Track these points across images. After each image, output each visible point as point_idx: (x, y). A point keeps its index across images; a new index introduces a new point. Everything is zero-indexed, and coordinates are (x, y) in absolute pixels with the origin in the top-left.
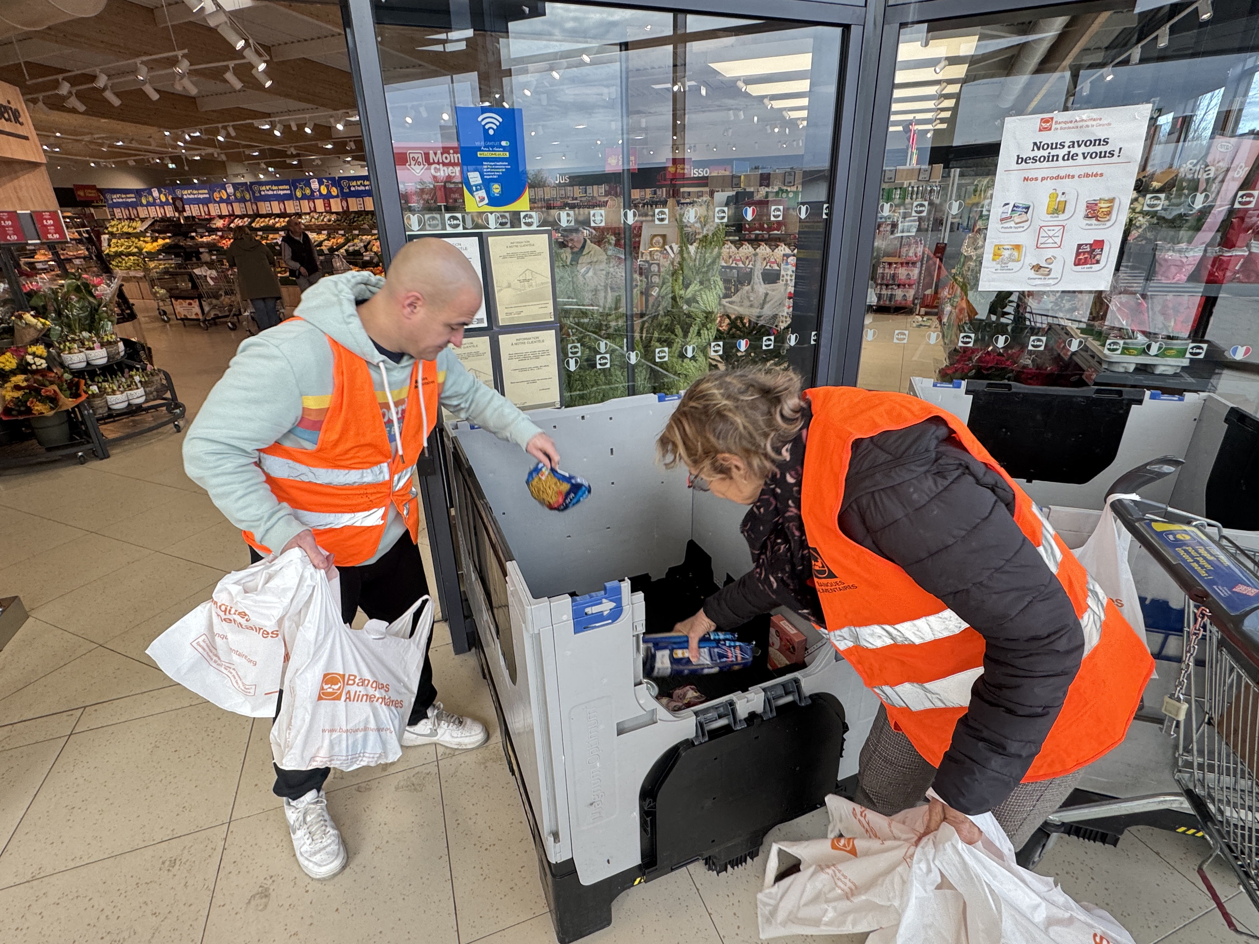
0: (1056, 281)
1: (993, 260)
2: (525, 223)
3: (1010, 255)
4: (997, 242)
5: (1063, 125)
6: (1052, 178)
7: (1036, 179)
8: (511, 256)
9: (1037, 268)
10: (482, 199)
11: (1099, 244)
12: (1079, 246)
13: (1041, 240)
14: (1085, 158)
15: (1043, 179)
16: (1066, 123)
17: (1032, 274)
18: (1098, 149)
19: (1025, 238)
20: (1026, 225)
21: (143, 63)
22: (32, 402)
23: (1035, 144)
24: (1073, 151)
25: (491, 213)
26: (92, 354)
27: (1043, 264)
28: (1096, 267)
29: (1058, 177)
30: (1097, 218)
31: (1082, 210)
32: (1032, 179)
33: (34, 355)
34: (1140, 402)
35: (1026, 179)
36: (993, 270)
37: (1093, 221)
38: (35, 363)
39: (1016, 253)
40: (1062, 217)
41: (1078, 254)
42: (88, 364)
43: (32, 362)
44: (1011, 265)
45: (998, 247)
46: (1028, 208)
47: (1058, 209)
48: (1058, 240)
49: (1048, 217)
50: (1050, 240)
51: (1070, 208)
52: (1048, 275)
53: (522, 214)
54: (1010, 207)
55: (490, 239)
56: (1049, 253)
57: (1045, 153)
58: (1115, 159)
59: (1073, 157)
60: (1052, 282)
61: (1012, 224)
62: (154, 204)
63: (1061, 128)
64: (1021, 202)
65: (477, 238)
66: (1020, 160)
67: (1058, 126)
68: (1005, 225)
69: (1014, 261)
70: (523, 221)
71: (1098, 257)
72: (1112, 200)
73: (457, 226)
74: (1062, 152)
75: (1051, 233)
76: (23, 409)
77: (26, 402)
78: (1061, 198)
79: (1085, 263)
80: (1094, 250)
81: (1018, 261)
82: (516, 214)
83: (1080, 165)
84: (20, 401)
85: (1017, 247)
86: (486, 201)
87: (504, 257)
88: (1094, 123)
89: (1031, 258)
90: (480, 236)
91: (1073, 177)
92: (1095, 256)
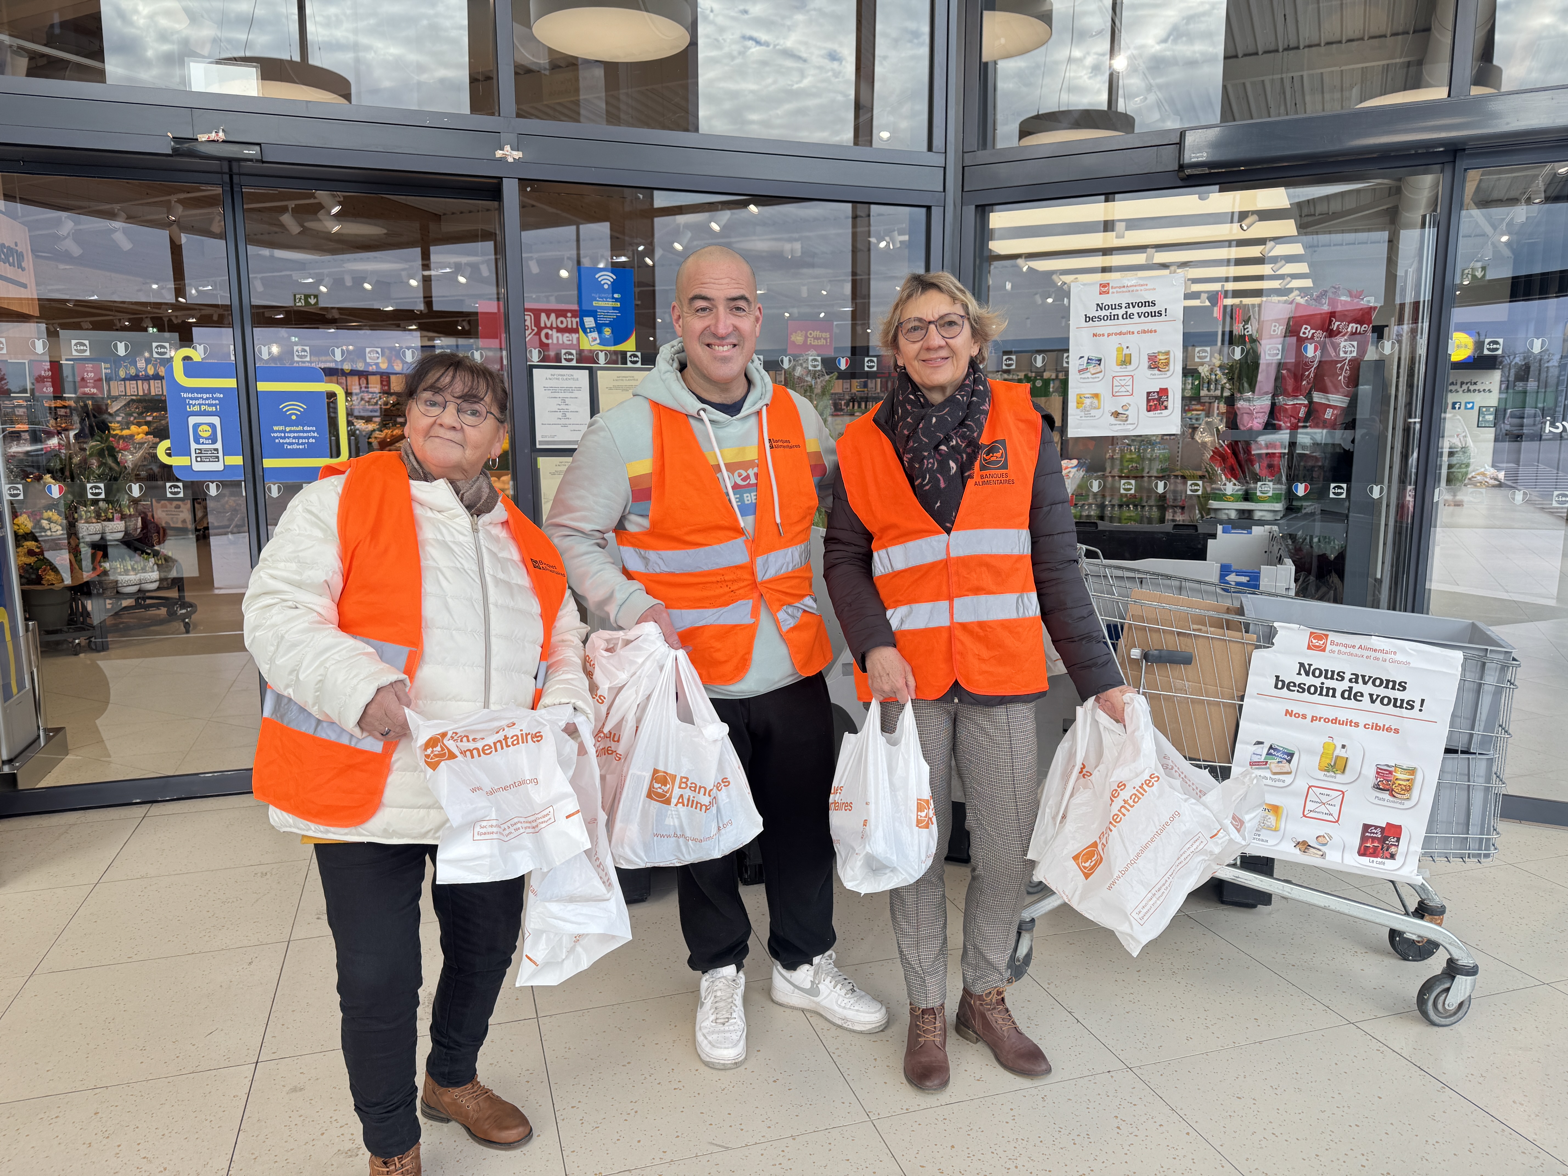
0: (1134, 426)
1: (1077, 408)
2: (631, 361)
3: (1091, 403)
4: (1078, 391)
5: (1118, 290)
6: (1116, 334)
7: (1103, 335)
8: (617, 388)
9: (1116, 414)
10: (595, 340)
11: (1164, 392)
12: (1148, 393)
13: (1116, 389)
14: (1140, 317)
15: (1109, 335)
16: (1120, 287)
17: (1112, 420)
18: (1149, 309)
19: (1101, 387)
20: (1101, 375)
21: (179, 201)
22: (44, 570)
23: (1098, 305)
24: (1130, 311)
25: (602, 351)
26: (110, 526)
27: (1120, 411)
28: (1165, 412)
29: (1121, 333)
30: (1157, 367)
31: (1145, 362)
32: (1100, 335)
33: (49, 520)
34: (1214, 536)
35: (1095, 335)
36: (1078, 417)
37: (1156, 371)
38: (50, 529)
39: (1095, 401)
40: (1129, 368)
41: (1148, 401)
42: (102, 538)
43: (47, 527)
44: (1093, 412)
45: (1080, 397)
46: (1100, 360)
47: (1126, 361)
48: (1130, 389)
49: (1118, 368)
50: (1123, 389)
51: (1134, 360)
52: (1126, 421)
53: (629, 354)
54: (1085, 359)
55: (599, 372)
56: (1125, 400)
57: (1107, 313)
58: (1163, 318)
59: (1131, 316)
60: (1131, 427)
61: (1088, 375)
62: (136, 378)
63: (1117, 292)
64: (1094, 355)
65: (587, 371)
66: (1088, 319)
67: (1115, 290)
68: (1083, 376)
69: (1095, 408)
70: (629, 359)
71: (1165, 403)
72: (1167, 353)
73: (570, 360)
74: (1121, 312)
75: (1123, 383)
76: (34, 576)
77: (38, 569)
78: (1126, 351)
79: (1156, 409)
80: (1161, 397)
81: (1099, 408)
82: (624, 354)
83: (1137, 324)
84: (32, 568)
85: (1096, 396)
86: (598, 341)
87: (611, 389)
88: (1142, 288)
89: (1109, 405)
90: (590, 369)
91: (1133, 333)
92: (1163, 403)
